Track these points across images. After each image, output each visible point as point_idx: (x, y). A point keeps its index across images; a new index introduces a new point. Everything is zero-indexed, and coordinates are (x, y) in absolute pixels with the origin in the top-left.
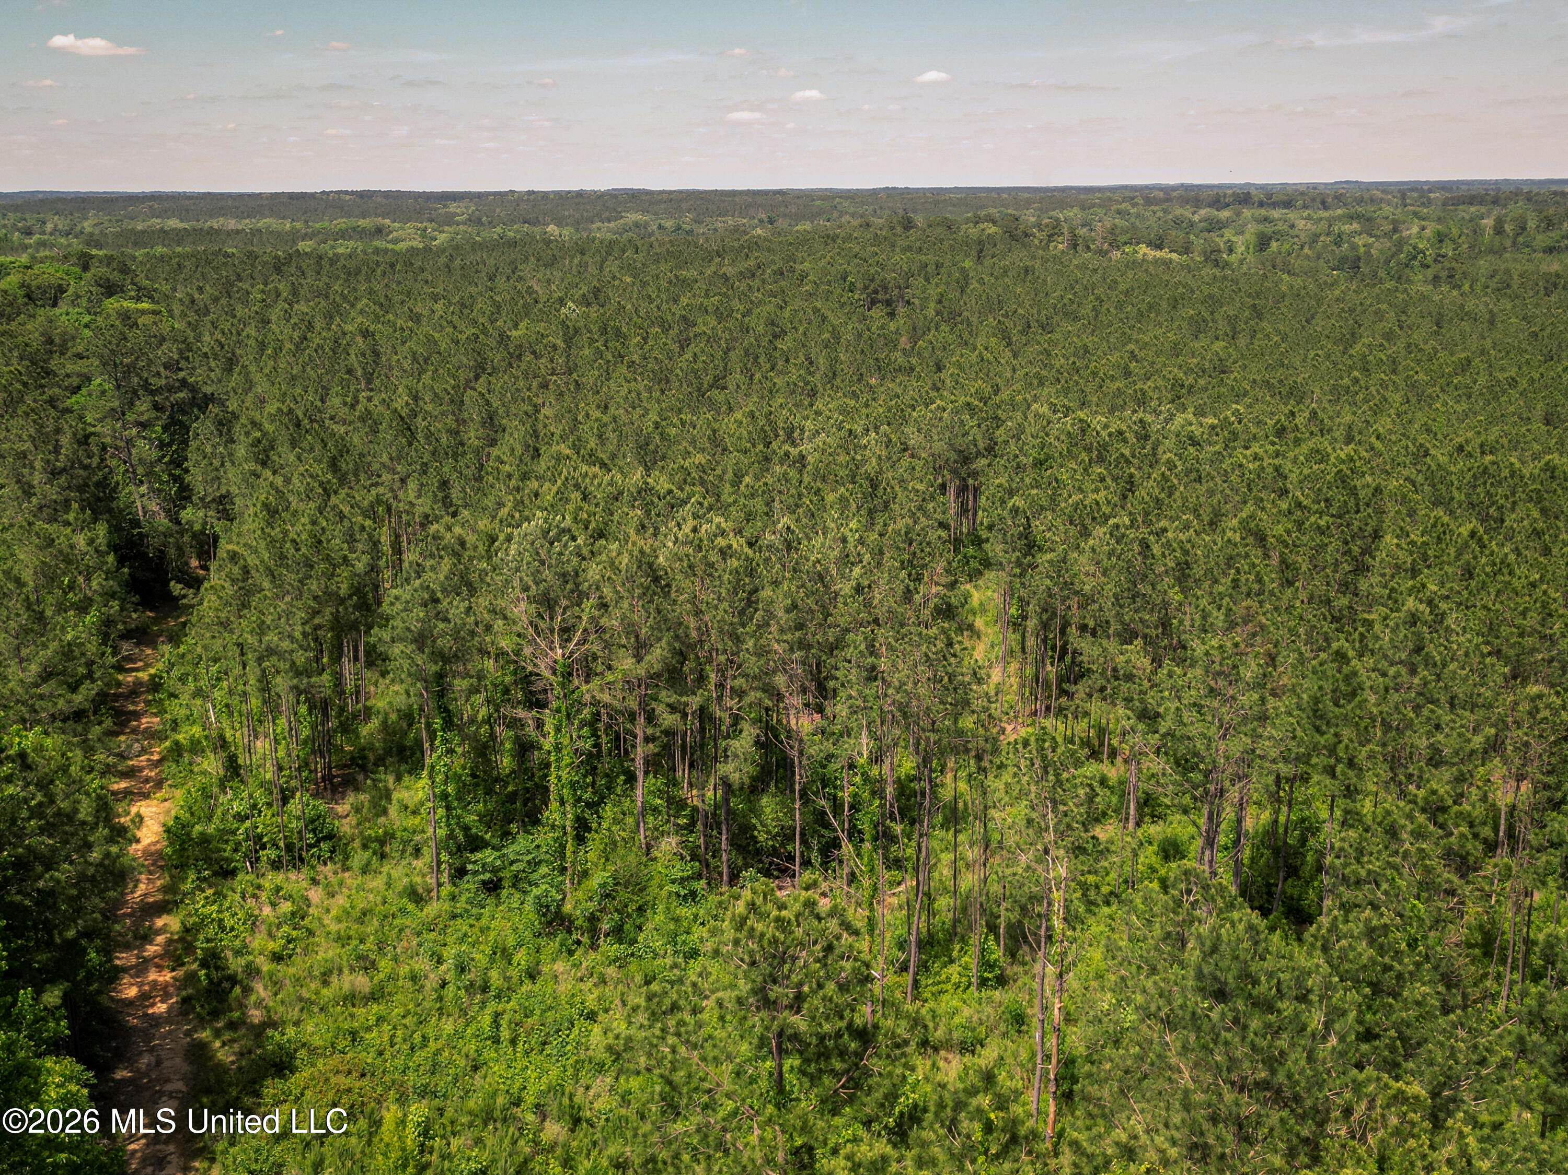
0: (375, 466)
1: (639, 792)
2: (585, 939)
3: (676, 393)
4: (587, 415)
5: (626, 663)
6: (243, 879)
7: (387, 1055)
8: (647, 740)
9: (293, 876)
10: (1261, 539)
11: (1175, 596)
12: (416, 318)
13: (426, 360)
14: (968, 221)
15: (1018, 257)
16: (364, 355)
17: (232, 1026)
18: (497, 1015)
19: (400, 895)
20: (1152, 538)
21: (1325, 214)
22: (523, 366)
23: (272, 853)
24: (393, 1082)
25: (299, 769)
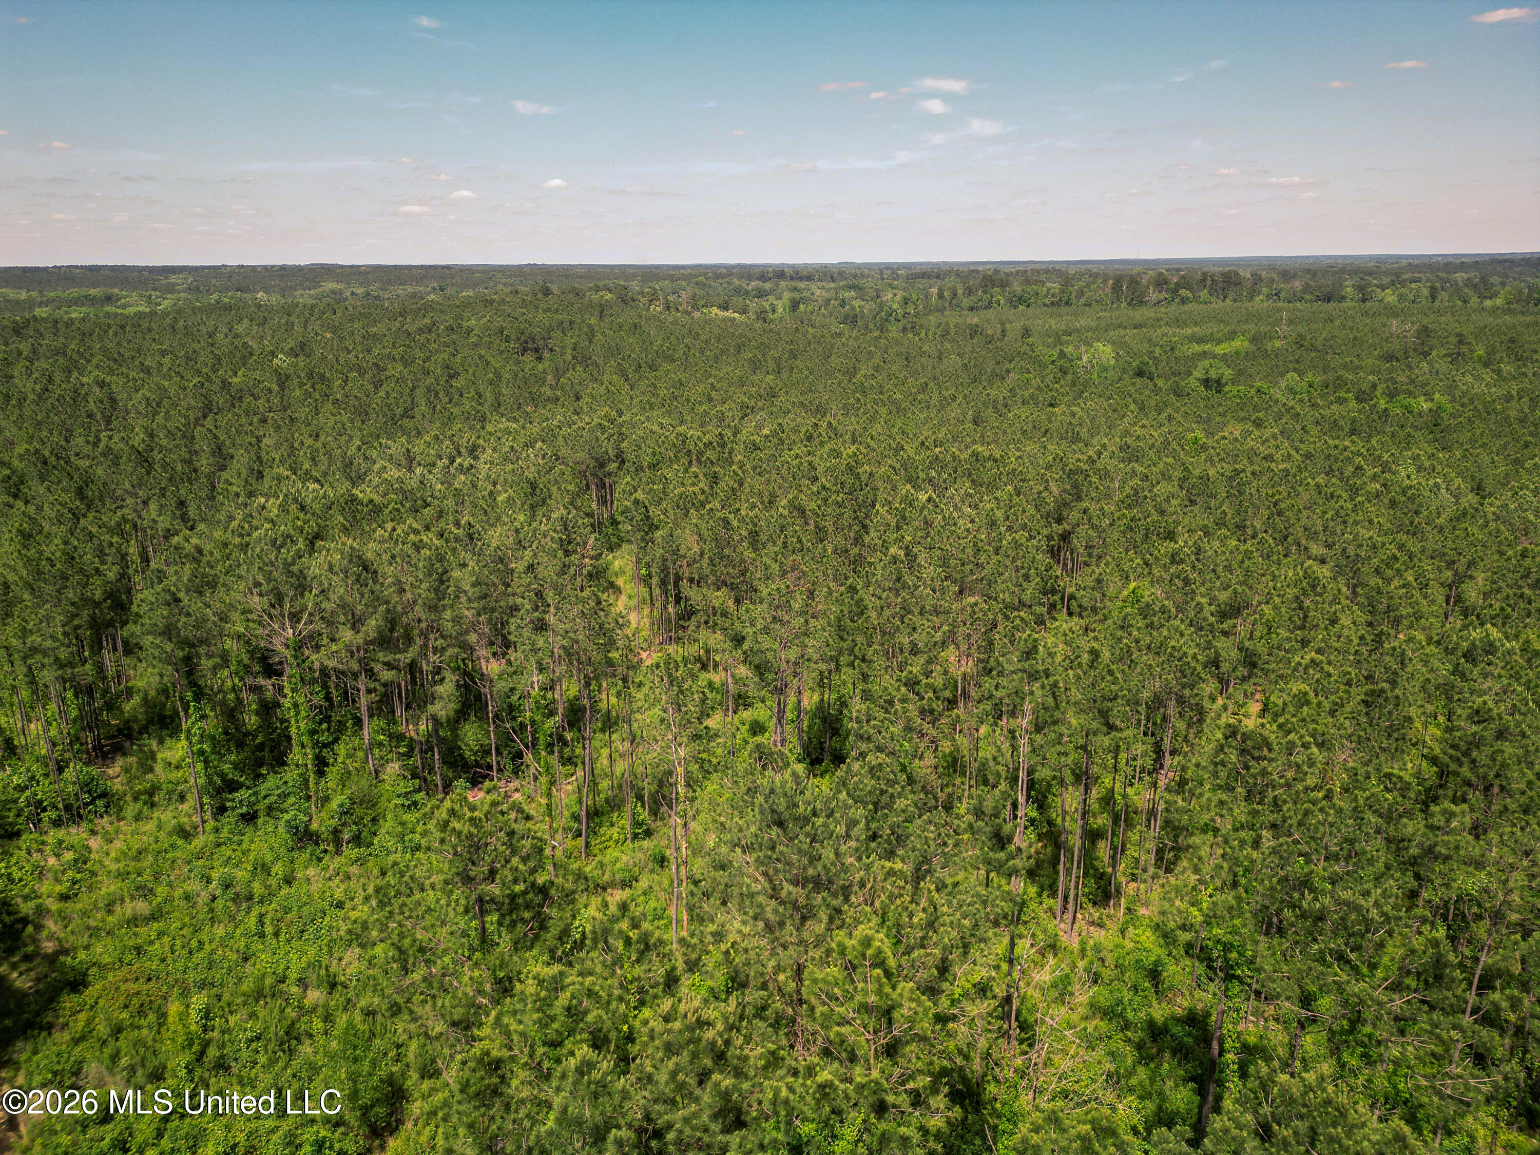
0: (119, 492)
1: (366, 732)
2: (331, 848)
3: (374, 422)
4: (302, 443)
5: (346, 635)
6: (26, 839)
7: (169, 960)
8: (369, 691)
9: (73, 830)
10: (802, 512)
11: (749, 554)
12: (148, 371)
13: (158, 405)
14: (591, 289)
15: (628, 316)
16: (101, 402)
17: (27, 958)
18: (261, 916)
19: (170, 834)
20: (732, 516)
21: (832, 285)
22: (244, 406)
23: (53, 815)
24: (176, 981)
25: (71, 744)
